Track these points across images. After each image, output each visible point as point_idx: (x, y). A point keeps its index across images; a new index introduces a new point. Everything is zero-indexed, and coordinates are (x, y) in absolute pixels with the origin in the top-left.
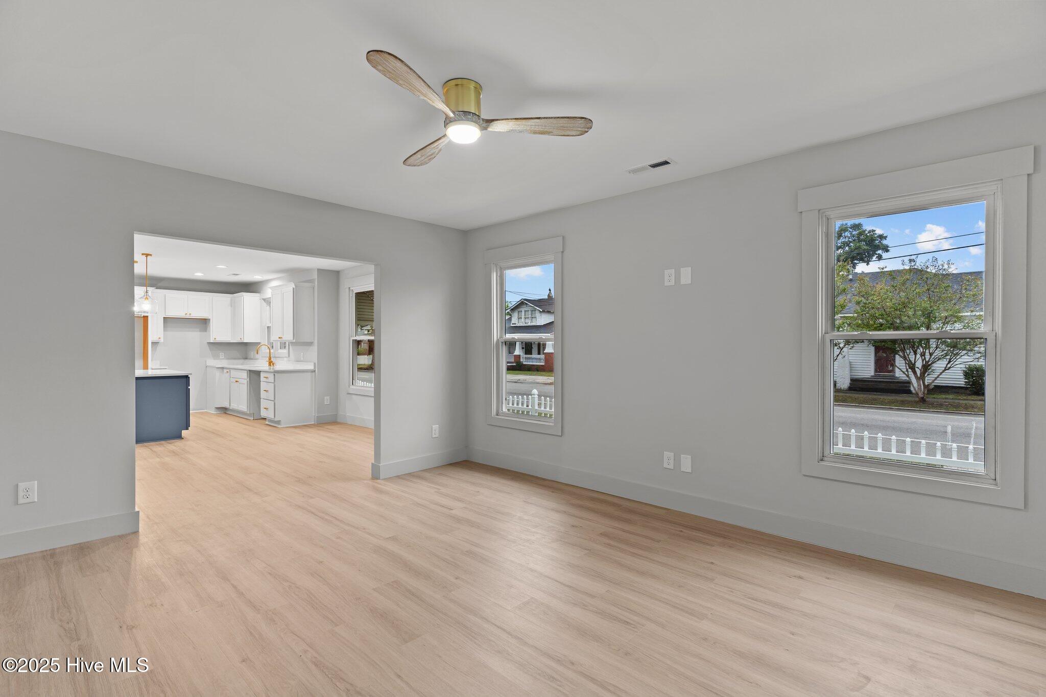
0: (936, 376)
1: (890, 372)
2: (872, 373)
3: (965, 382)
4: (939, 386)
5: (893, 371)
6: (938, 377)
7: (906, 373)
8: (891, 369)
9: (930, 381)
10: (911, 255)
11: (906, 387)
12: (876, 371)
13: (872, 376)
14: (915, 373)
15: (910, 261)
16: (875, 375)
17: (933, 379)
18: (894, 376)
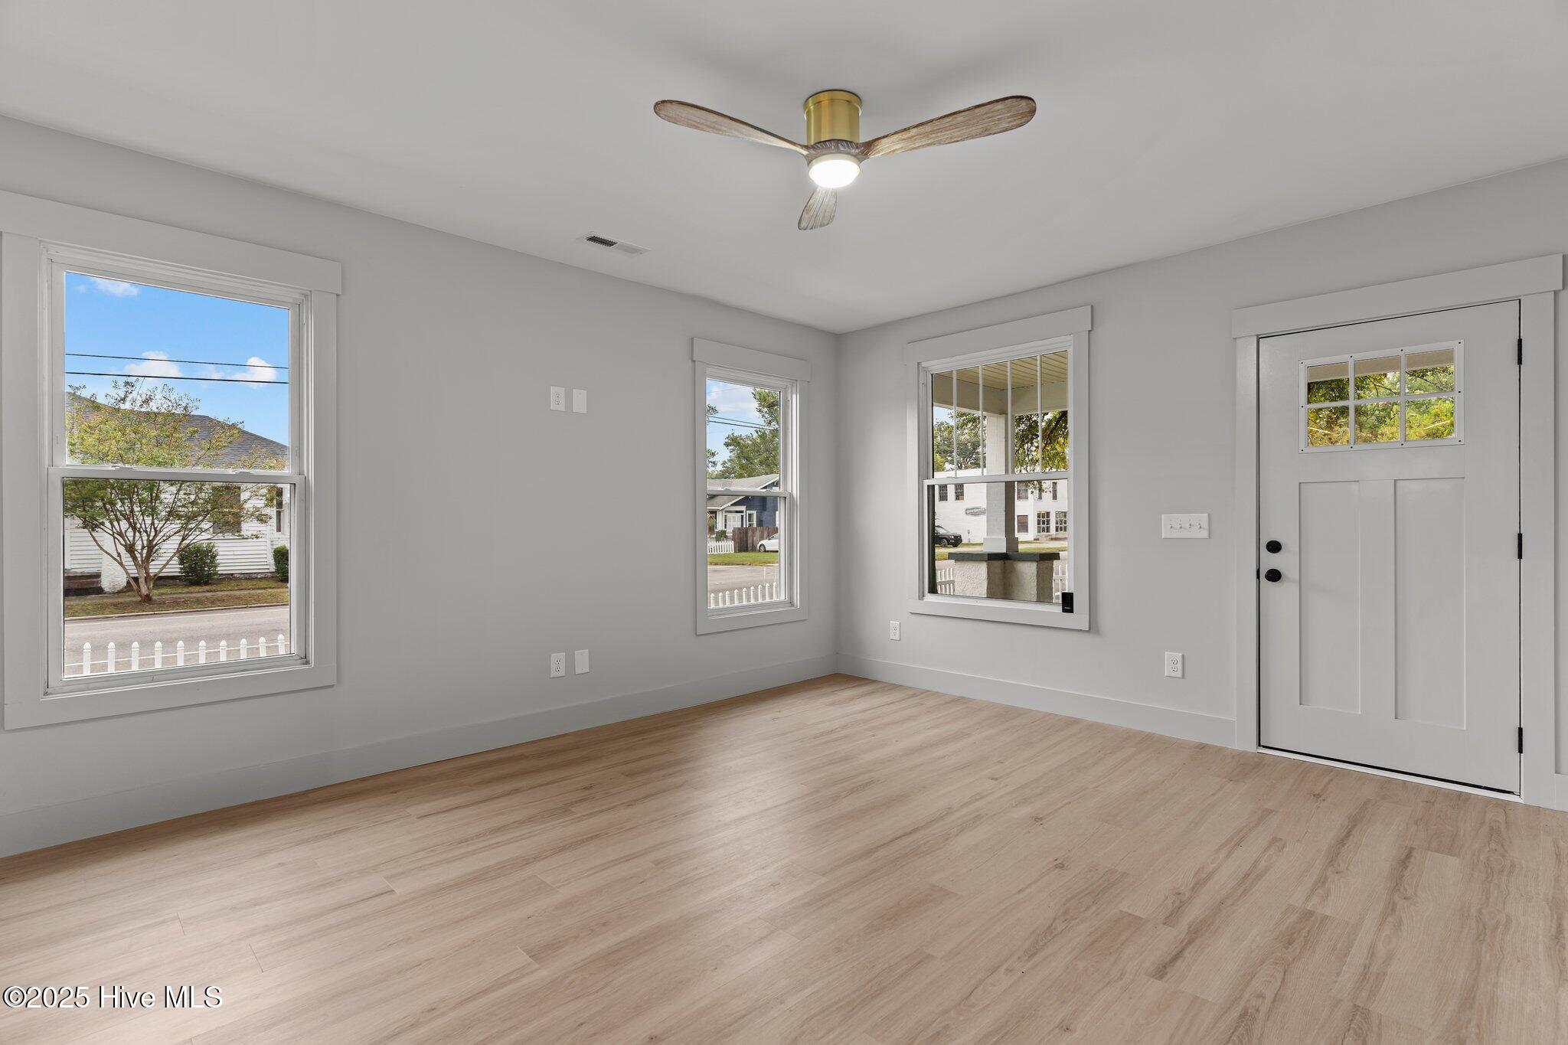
0: (164, 563)
3: (181, 569)
6: (167, 564)
7: (118, 558)
9: (157, 571)
10: (129, 376)
11: (98, 583)
14: (134, 558)
15: (127, 383)
17: (161, 566)
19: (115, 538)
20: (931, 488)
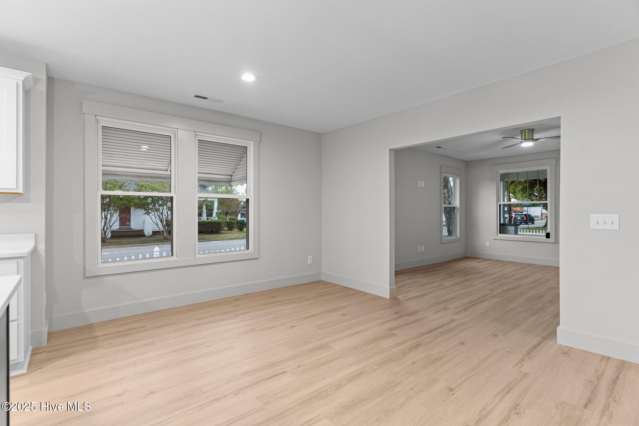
1: (128, 225)
2: (118, 227)
4: (156, 231)
5: (129, 225)
8: (128, 224)
11: (142, 233)
12: (120, 226)
13: (118, 229)
16: (120, 228)
18: (130, 228)
19: (155, 217)
20: (500, 205)
